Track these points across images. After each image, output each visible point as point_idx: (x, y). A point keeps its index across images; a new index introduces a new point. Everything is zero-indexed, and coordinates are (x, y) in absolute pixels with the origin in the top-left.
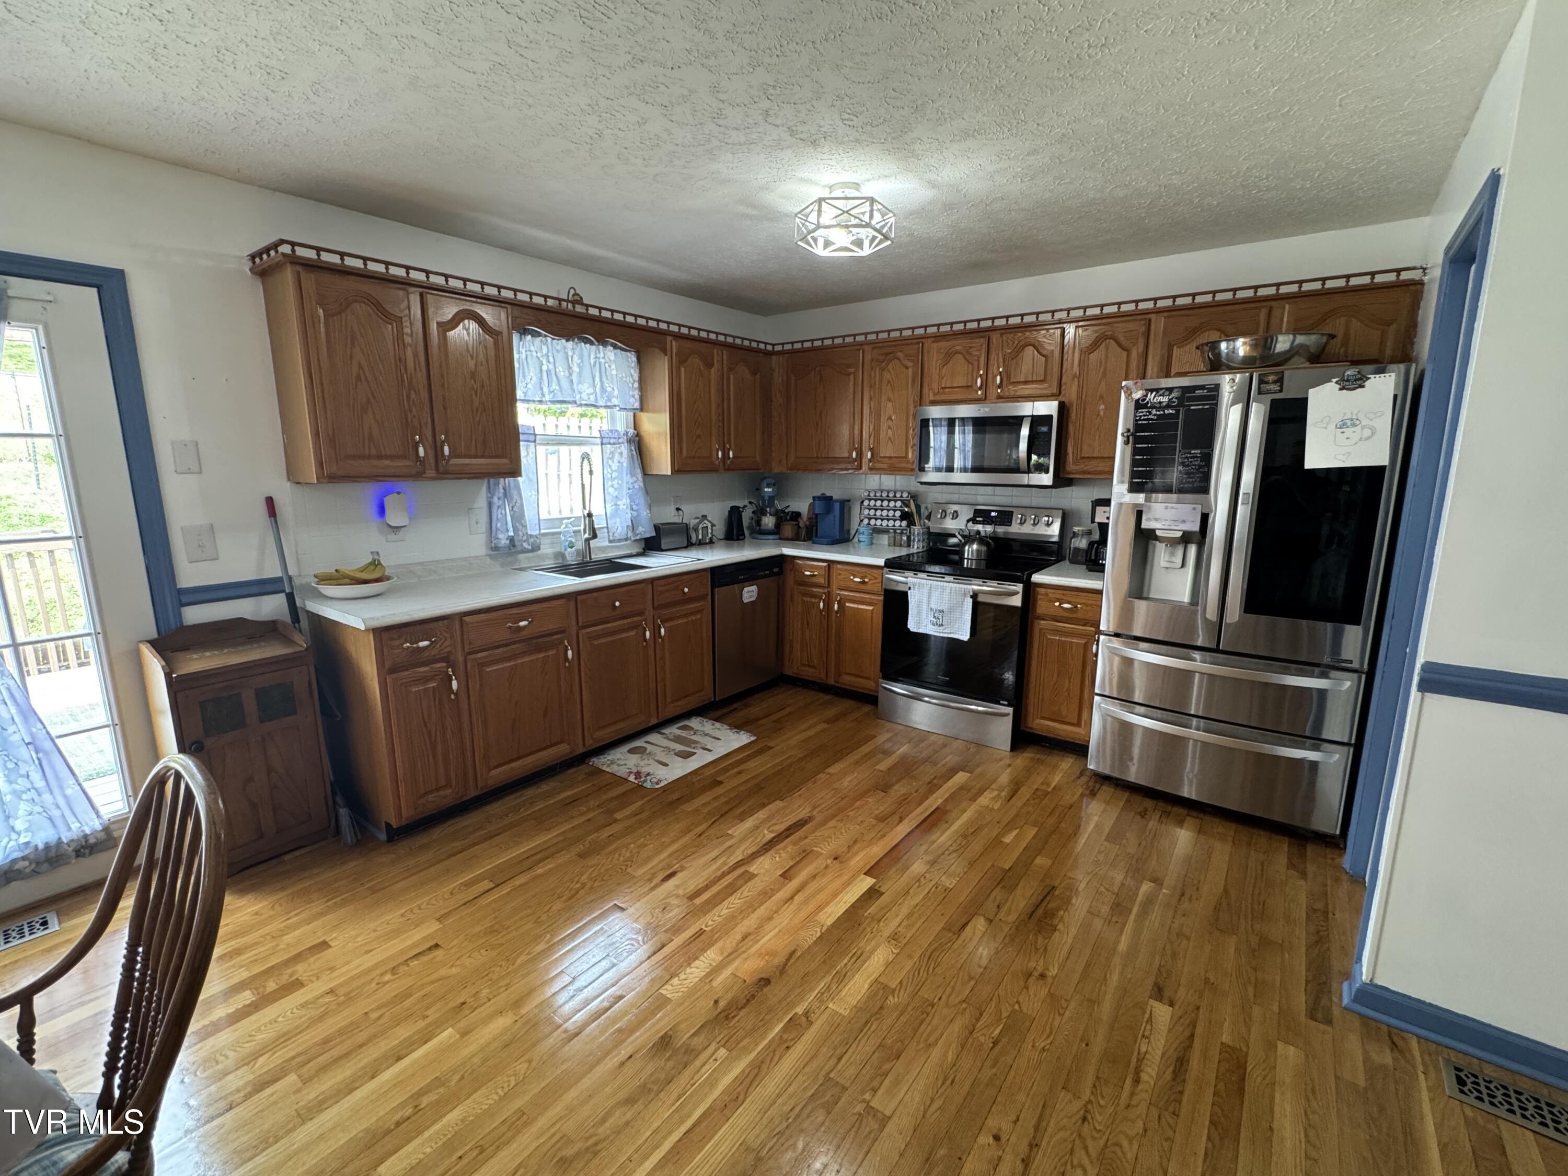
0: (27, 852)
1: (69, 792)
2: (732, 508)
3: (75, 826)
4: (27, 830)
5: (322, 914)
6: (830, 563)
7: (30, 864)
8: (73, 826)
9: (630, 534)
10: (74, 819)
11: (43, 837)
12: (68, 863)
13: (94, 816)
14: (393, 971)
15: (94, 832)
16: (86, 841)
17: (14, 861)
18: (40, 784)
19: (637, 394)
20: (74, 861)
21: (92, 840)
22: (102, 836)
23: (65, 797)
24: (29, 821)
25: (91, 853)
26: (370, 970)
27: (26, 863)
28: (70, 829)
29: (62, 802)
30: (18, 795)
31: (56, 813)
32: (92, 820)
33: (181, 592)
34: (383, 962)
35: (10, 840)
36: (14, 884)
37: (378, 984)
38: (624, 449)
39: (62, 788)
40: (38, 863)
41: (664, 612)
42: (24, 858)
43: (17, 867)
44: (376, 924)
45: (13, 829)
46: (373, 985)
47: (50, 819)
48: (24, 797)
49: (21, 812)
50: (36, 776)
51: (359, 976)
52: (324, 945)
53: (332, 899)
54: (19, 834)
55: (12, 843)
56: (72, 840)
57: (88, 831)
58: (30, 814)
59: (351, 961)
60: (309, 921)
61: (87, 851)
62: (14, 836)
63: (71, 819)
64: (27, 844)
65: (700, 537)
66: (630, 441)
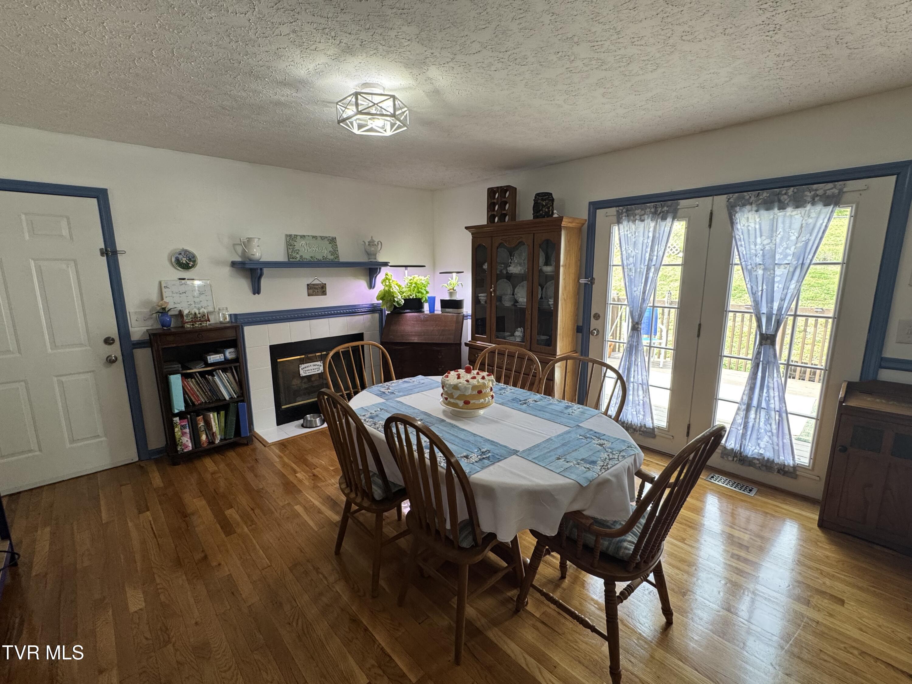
0: (760, 458)
1: (785, 441)
3: (782, 458)
4: (764, 449)
5: (860, 588)
7: (759, 463)
8: (781, 457)
10: (782, 455)
11: (769, 454)
12: (773, 473)
13: (791, 459)
14: (863, 653)
15: (789, 466)
16: (784, 468)
17: (754, 458)
18: (775, 431)
20: (775, 473)
21: (786, 469)
22: (791, 470)
23: (783, 443)
24: (766, 445)
25: (783, 475)
26: (850, 638)
27: (758, 462)
28: (779, 458)
29: (781, 444)
30: (766, 431)
31: (776, 448)
32: (790, 460)
33: (883, 359)
34: (863, 643)
35: (755, 449)
36: (751, 468)
37: (845, 647)
39: (783, 439)
40: (762, 465)
42: (758, 459)
43: (754, 461)
44: (885, 624)
45: (759, 445)
46: (842, 645)
47: (773, 448)
48: (768, 433)
49: (765, 440)
50: (774, 427)
51: (841, 633)
52: (842, 602)
53: (876, 588)
54: (760, 448)
55: (756, 451)
56: (778, 464)
57: (786, 464)
58: (768, 442)
59: (845, 622)
60: (849, 584)
61: (782, 473)
62: (758, 448)
63: (781, 454)
64: (761, 454)
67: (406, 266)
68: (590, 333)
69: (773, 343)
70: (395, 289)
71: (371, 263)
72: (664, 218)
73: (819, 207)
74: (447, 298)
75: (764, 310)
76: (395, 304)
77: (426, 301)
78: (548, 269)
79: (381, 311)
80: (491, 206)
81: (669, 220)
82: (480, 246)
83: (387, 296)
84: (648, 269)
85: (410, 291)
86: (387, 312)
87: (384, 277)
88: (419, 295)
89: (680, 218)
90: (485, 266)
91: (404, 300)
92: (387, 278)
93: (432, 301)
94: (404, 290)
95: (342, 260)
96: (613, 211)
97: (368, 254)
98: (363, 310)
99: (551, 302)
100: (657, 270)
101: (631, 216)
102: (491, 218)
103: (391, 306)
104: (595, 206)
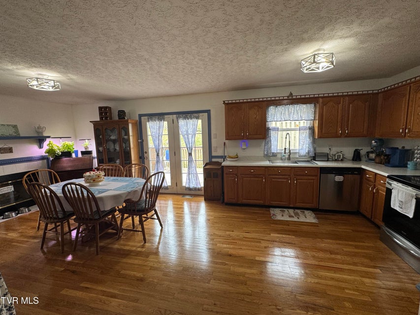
1: (198, 181)
2: (356, 150)
6: (376, 174)
9: (307, 155)
19: (313, 116)
28: (197, 186)
29: (197, 183)
30: (194, 180)
33: (212, 156)
38: (308, 131)
41: (298, 177)
45: (193, 184)
50: (195, 178)
55: (192, 186)
56: (197, 188)
57: (199, 187)
65: (336, 158)
66: (310, 128)
67: (60, 138)
68: (144, 158)
69: (191, 155)
70: (55, 148)
71: (40, 137)
72: (161, 121)
73: (195, 119)
74: (84, 150)
75: (188, 146)
76: (56, 154)
77: (73, 152)
78: (126, 137)
79: (48, 159)
80: (101, 114)
81: (163, 121)
82: (97, 129)
83: (51, 151)
84: (159, 136)
85: (64, 148)
86: (51, 159)
87: (48, 143)
88: (69, 150)
89: (166, 121)
90: (101, 137)
91: (61, 152)
92: (50, 143)
93: (76, 152)
94: (61, 148)
95: (22, 135)
96: (146, 117)
97: (38, 133)
98: (36, 159)
99: (128, 149)
100: (161, 136)
101: (152, 120)
102: (101, 118)
103: (53, 156)
104: (140, 116)
